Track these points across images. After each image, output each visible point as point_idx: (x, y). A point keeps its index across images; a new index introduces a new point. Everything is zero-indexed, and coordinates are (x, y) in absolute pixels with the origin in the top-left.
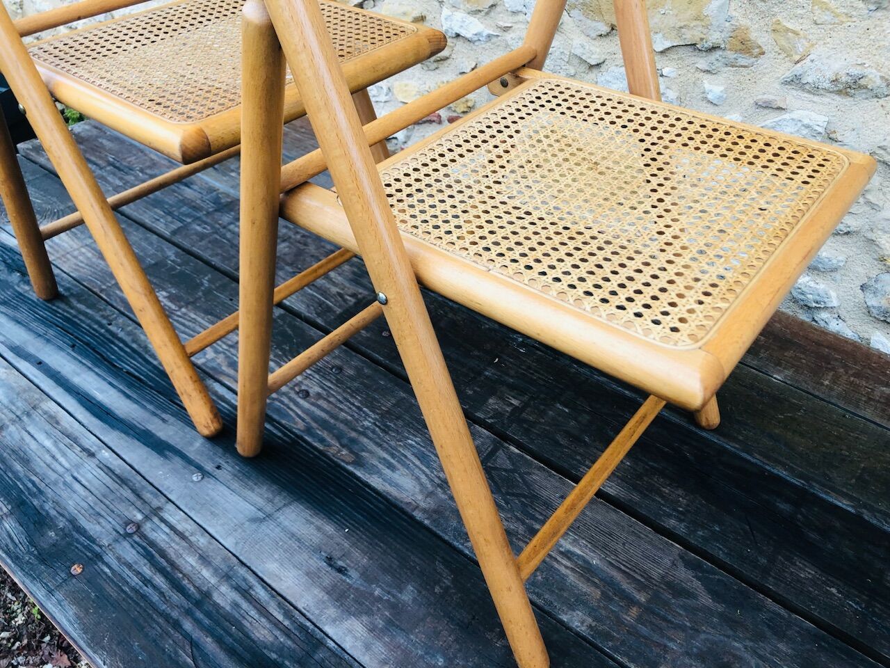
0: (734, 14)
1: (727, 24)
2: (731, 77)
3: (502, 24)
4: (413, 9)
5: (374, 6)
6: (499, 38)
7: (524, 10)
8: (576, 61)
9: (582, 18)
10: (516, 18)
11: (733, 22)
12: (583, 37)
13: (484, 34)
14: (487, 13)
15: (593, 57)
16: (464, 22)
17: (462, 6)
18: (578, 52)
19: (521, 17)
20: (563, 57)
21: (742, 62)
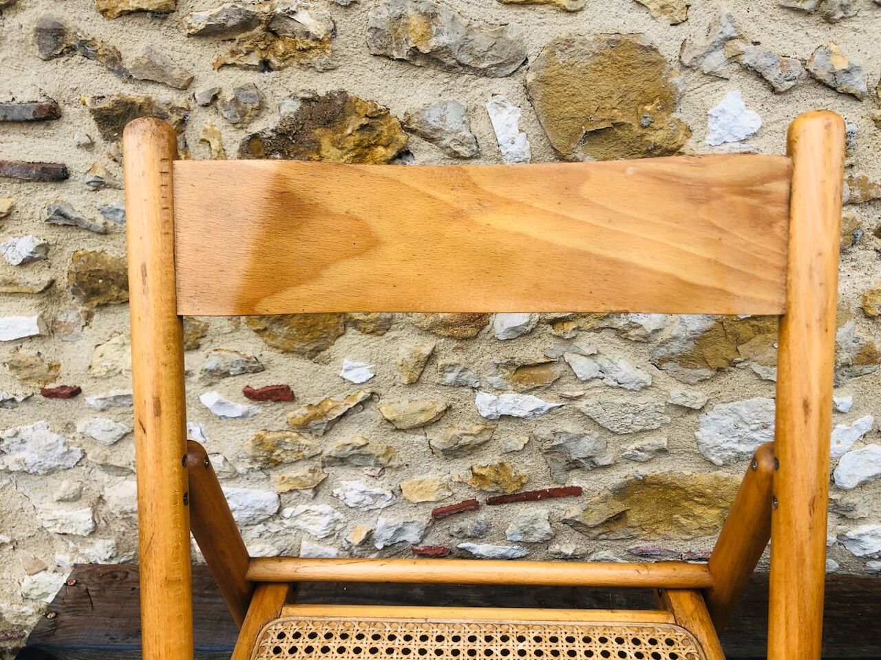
0: (861, 335)
1: (855, 345)
2: (856, 386)
3: (569, 394)
4: (434, 403)
5: (364, 409)
6: (564, 407)
7: (601, 375)
8: (671, 410)
9: (680, 369)
10: (589, 385)
11: (861, 342)
12: (680, 385)
13: (546, 409)
14: (548, 388)
15: (697, 401)
16: (516, 402)
17: (509, 387)
18: (680, 401)
19: (597, 383)
20: (658, 409)
21: (866, 370)
